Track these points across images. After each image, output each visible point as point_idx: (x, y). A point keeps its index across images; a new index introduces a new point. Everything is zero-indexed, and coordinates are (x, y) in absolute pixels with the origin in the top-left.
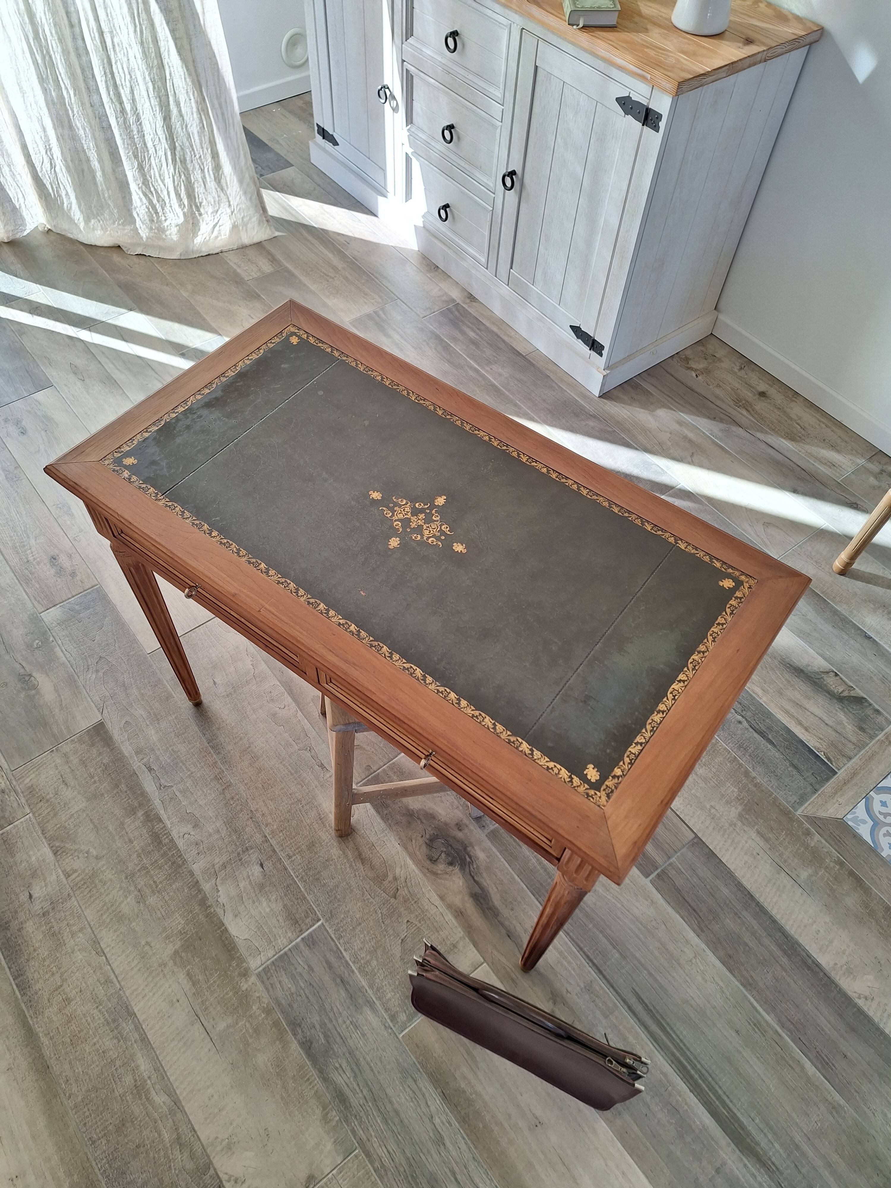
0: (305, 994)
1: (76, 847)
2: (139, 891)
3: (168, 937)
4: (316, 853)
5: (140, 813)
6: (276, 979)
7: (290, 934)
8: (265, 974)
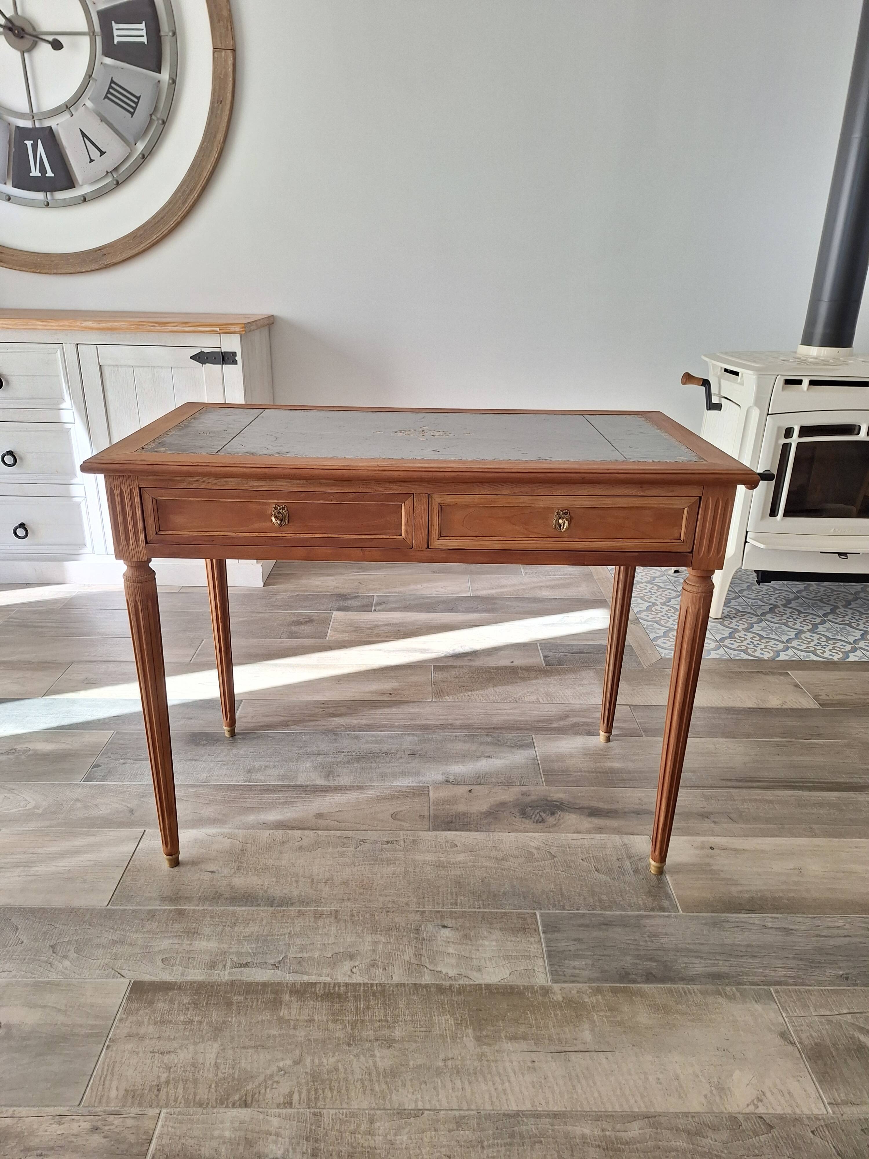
0: (600, 955)
1: (262, 1078)
2: (377, 1040)
3: (454, 1038)
4: (468, 885)
5: (286, 997)
6: (569, 970)
7: (532, 939)
8: (557, 976)
